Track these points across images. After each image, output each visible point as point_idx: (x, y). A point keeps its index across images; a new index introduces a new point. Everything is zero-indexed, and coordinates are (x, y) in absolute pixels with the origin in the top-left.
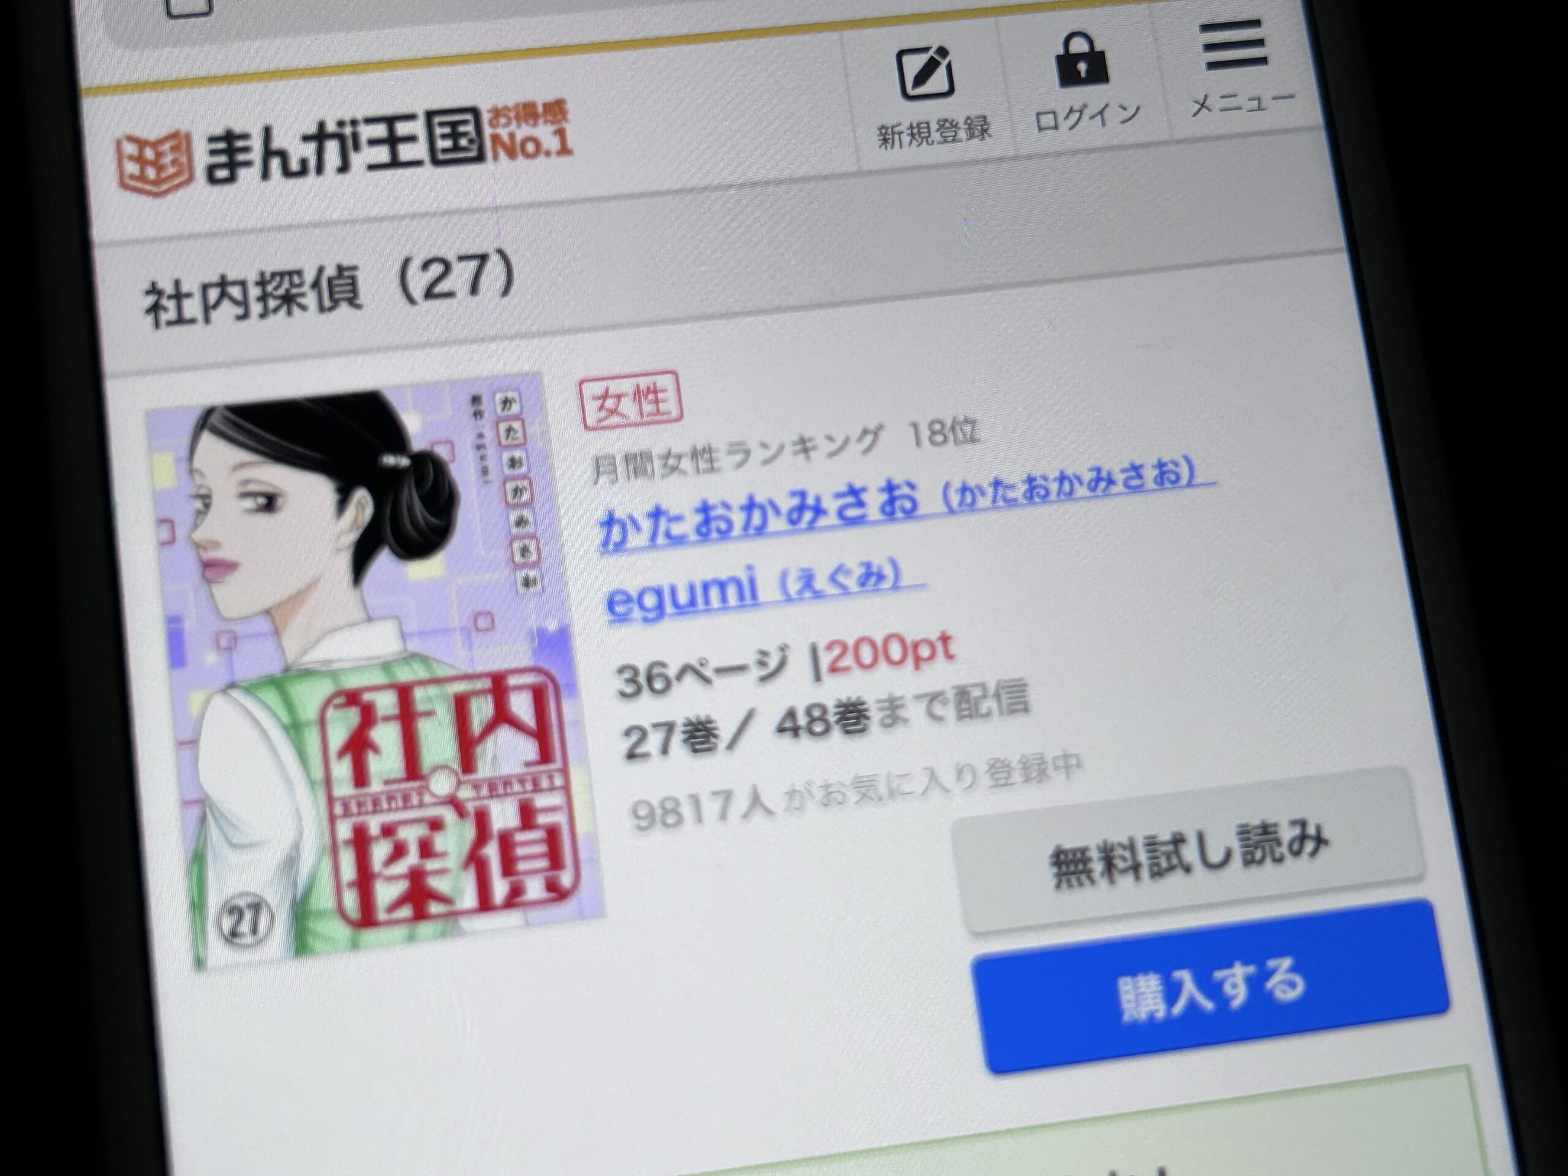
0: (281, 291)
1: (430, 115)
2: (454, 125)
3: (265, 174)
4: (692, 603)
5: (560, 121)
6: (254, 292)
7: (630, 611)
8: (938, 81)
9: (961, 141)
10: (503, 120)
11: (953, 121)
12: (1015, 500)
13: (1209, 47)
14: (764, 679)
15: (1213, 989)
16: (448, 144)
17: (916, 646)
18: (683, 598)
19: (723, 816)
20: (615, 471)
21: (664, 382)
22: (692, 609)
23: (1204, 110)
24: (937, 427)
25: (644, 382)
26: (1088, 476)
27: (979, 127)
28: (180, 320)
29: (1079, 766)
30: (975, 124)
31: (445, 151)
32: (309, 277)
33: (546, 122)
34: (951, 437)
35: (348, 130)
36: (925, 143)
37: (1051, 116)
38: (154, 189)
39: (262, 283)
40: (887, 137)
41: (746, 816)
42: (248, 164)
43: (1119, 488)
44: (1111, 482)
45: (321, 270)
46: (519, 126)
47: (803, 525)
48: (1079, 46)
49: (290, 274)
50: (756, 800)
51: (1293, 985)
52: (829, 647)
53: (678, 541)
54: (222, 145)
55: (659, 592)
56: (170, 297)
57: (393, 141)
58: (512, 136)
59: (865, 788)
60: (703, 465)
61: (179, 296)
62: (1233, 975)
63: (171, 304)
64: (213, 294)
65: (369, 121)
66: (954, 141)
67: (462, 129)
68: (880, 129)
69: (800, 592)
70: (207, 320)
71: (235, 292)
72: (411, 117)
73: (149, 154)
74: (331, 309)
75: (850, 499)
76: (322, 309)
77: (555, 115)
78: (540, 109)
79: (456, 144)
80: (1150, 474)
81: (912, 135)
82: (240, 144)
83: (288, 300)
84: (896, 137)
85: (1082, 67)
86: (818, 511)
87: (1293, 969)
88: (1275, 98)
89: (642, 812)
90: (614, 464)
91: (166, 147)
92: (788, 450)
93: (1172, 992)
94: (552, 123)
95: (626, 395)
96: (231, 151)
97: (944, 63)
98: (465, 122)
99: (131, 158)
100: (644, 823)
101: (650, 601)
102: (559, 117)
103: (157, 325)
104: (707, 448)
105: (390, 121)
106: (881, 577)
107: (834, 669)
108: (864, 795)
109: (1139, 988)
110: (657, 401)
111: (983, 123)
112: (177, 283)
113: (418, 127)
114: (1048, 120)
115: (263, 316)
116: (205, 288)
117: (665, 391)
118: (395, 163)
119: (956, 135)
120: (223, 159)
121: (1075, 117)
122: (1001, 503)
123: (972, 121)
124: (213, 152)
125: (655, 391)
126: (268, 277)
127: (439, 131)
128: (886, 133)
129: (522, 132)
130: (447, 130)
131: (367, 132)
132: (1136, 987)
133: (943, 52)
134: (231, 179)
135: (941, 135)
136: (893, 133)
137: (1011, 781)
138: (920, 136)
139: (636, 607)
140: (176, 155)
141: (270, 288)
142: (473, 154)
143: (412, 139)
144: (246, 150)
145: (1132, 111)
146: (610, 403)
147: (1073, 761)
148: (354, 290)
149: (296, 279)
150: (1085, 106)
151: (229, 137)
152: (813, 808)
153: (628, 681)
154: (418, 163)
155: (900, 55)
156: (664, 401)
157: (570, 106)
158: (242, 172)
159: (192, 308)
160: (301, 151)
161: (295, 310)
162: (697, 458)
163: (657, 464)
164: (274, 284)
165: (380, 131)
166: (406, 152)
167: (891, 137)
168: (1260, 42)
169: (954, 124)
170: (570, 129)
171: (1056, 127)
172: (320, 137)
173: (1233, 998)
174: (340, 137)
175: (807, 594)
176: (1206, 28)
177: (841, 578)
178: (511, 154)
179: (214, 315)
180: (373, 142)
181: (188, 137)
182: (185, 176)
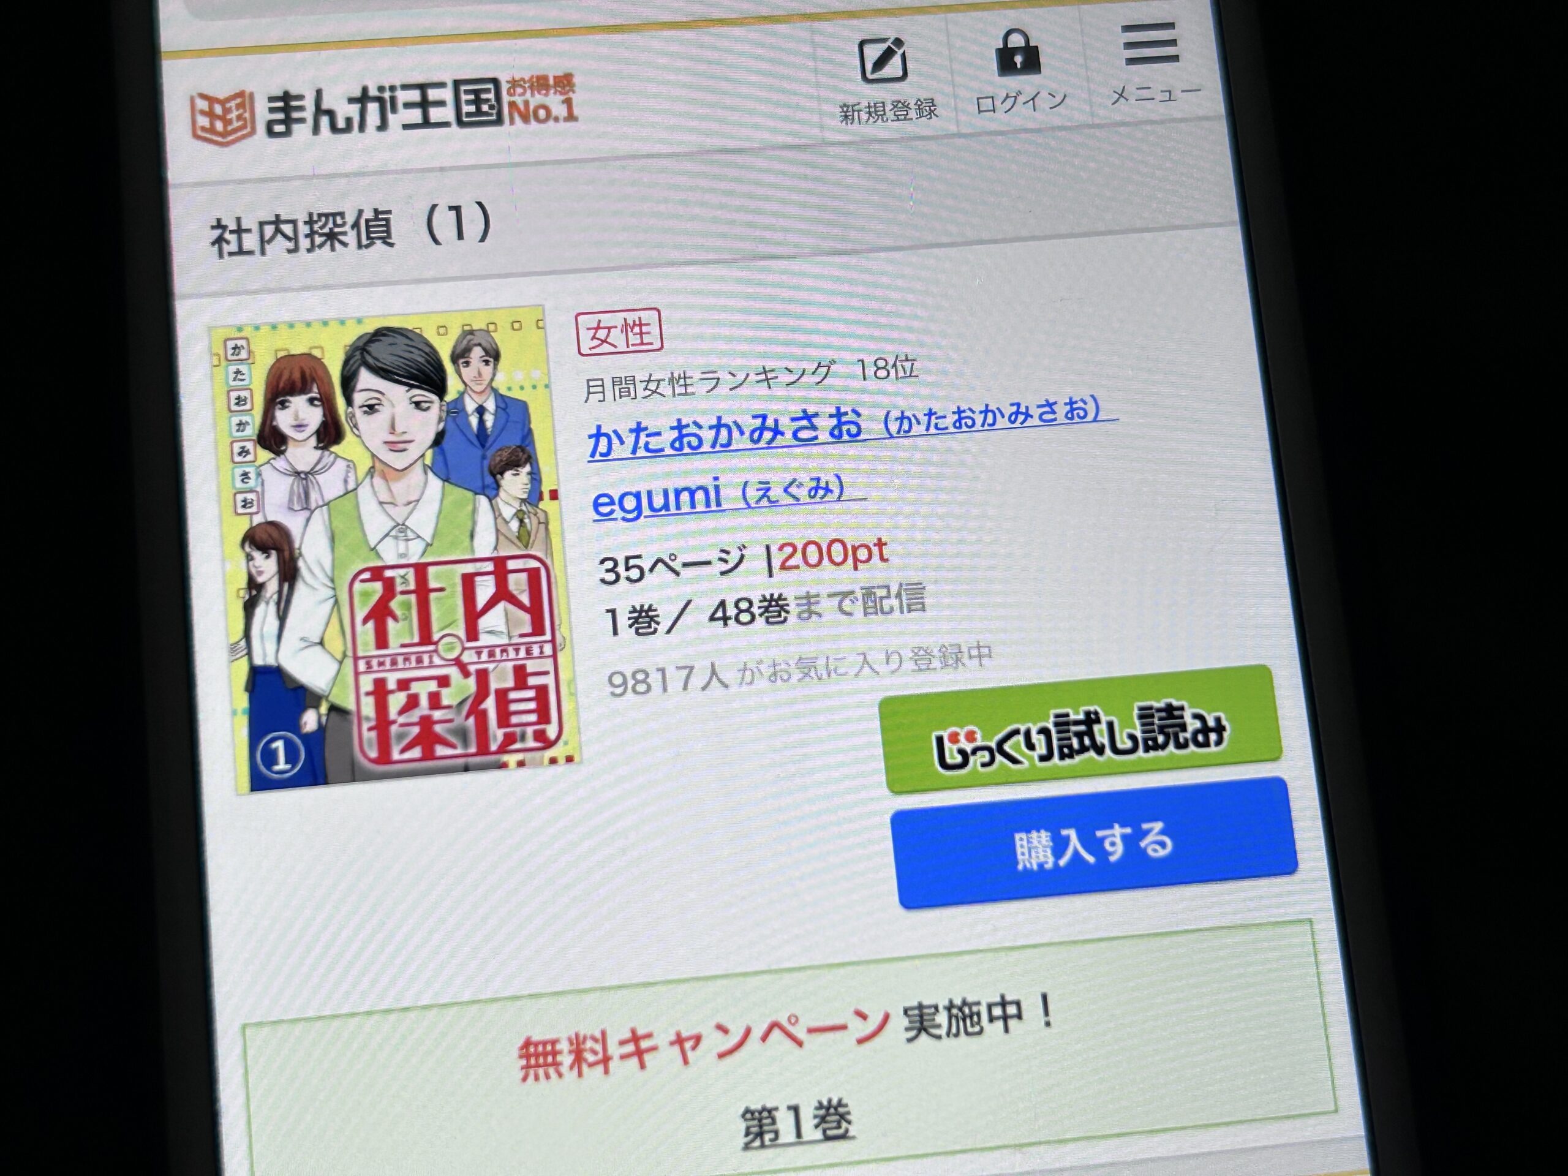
0: (326, 230)
1: (457, 84)
2: (476, 92)
3: (316, 130)
4: (666, 506)
5: (567, 93)
6: (304, 229)
7: (612, 512)
8: (894, 68)
9: (912, 119)
10: (519, 90)
11: (905, 102)
12: (946, 428)
13: (1129, 45)
14: (723, 573)
15: (1095, 845)
16: (472, 108)
17: (855, 549)
18: (658, 502)
19: (685, 688)
20: (603, 392)
21: (649, 317)
22: (663, 512)
23: (1122, 100)
24: (881, 363)
25: (631, 317)
26: (1009, 410)
27: (928, 108)
28: (241, 252)
29: (990, 656)
30: (924, 105)
31: (469, 115)
32: (350, 219)
33: (555, 93)
34: (892, 372)
35: (387, 95)
36: (880, 119)
37: (991, 99)
38: (220, 139)
39: (310, 222)
40: (848, 114)
41: (704, 688)
42: (302, 120)
43: (1036, 421)
44: (1028, 415)
45: (361, 212)
46: (533, 95)
47: (762, 444)
48: (1016, 41)
49: (334, 215)
50: (714, 672)
51: (1163, 845)
52: (781, 548)
53: (656, 453)
54: (281, 104)
55: (638, 496)
56: (232, 232)
57: (424, 104)
58: (526, 103)
59: (807, 666)
60: (679, 390)
61: (239, 231)
62: (1114, 835)
63: (232, 238)
64: (269, 230)
65: (405, 87)
66: (905, 119)
67: (484, 96)
68: (841, 107)
69: (758, 502)
70: (263, 253)
71: (287, 229)
72: (441, 85)
73: (218, 109)
74: (367, 246)
75: (804, 423)
76: (360, 246)
77: (564, 87)
78: (551, 82)
79: (478, 109)
80: (1061, 410)
81: (870, 113)
82: (294, 103)
83: (332, 237)
84: (856, 114)
85: (1018, 59)
86: (777, 432)
87: (1163, 832)
88: (1183, 91)
89: (618, 680)
90: (603, 386)
91: (233, 104)
92: (753, 377)
93: (1059, 846)
94: (561, 93)
95: (616, 327)
96: (287, 110)
97: (900, 52)
98: (488, 91)
99: (203, 113)
100: (619, 691)
101: (630, 503)
102: (567, 88)
103: (221, 256)
104: (682, 375)
105: (423, 87)
106: (828, 490)
107: (783, 567)
108: (807, 675)
109: (1032, 842)
110: (641, 334)
111: (931, 104)
112: (238, 220)
113: (447, 94)
114: (987, 104)
115: (309, 251)
116: (262, 224)
117: (648, 324)
118: (426, 123)
119: (907, 114)
120: (281, 116)
121: (1010, 102)
122: (932, 430)
123: (922, 103)
124: (272, 110)
125: (641, 325)
126: (315, 218)
127: (464, 97)
128: (847, 111)
129: (536, 99)
130: (472, 97)
131: (403, 96)
132: (1029, 842)
133: (898, 42)
134: (288, 133)
135: (895, 112)
136: (853, 111)
137: (931, 666)
138: (876, 115)
139: (616, 507)
140: (241, 111)
141: (316, 227)
142: (494, 118)
143: (441, 103)
144: (301, 108)
145: (1058, 99)
146: (602, 334)
147: (985, 651)
148: (388, 232)
149: (339, 221)
150: (1019, 93)
151: (286, 97)
152: (762, 684)
153: (608, 571)
154: (446, 124)
155: (862, 45)
156: (648, 333)
157: (576, 80)
158: (296, 127)
159: (250, 241)
160: (346, 111)
161: (337, 245)
162: (673, 384)
163: (640, 387)
164: (320, 224)
165: (415, 96)
166: (435, 114)
167: (850, 113)
168: (1173, 43)
169: (906, 104)
170: (576, 98)
171: (994, 111)
172: (363, 99)
173: (1111, 854)
174: (380, 100)
175: (764, 502)
176: (1127, 28)
177: (793, 490)
178: (525, 119)
179: (267, 247)
180: (408, 105)
181: (252, 95)
182: (249, 129)
